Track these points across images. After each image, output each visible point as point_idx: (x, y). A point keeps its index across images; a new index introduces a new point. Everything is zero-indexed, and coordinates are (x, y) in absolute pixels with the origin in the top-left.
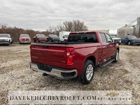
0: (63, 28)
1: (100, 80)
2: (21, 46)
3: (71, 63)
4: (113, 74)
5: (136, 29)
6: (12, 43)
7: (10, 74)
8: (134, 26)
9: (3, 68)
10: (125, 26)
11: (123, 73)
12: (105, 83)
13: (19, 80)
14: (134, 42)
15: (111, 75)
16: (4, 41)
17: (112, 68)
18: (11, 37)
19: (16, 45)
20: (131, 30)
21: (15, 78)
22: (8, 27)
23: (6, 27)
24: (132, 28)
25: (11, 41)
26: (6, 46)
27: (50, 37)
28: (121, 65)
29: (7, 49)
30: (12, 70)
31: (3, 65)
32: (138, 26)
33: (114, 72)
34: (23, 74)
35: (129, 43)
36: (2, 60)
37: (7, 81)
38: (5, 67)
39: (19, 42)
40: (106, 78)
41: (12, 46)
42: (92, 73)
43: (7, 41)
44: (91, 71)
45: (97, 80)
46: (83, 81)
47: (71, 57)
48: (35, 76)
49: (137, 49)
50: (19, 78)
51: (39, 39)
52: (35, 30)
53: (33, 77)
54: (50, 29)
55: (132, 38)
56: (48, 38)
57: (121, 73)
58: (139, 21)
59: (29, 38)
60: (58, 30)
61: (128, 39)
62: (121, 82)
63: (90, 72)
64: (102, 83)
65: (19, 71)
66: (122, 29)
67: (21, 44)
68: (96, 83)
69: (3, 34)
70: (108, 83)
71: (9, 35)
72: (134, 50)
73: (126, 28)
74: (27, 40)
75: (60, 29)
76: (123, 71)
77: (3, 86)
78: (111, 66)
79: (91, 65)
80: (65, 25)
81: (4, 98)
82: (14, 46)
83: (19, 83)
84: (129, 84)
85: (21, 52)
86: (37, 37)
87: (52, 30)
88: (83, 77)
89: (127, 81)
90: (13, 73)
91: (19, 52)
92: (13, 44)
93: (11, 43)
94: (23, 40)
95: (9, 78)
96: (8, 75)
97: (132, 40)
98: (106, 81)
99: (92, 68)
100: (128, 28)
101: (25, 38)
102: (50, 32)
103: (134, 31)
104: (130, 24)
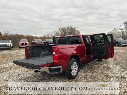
0: (58, 33)
1: (84, 76)
2: (21, 50)
3: (57, 60)
4: (97, 70)
5: (124, 32)
6: (13, 47)
7: (9, 73)
8: (122, 30)
9: (3, 68)
10: (114, 30)
11: (105, 70)
12: (88, 78)
13: (16, 77)
14: (121, 43)
15: (95, 71)
16: (5, 46)
17: (97, 65)
18: (12, 42)
19: (16, 49)
20: (119, 33)
21: (13, 76)
22: (10, 34)
23: (8, 34)
24: (121, 31)
25: (12, 46)
26: (8, 50)
27: (46, 41)
28: (105, 63)
29: (8, 52)
30: (11, 70)
31: (4, 66)
32: (126, 29)
33: (98, 69)
34: (19, 72)
35: (117, 44)
36: (3, 62)
37: (5, 78)
38: (5, 67)
39: (19, 47)
40: (89, 74)
41: (13, 50)
42: (77, 70)
43: (9, 46)
44: (76, 67)
45: (82, 76)
46: (69, 76)
47: (56, 55)
48: (29, 74)
49: (123, 49)
50: (15, 76)
51: (36, 43)
52: (34, 36)
53: (28, 74)
54: (47, 34)
55: (119, 40)
56: (44, 42)
57: (104, 70)
58: (126, 25)
59: (27, 42)
60: (54, 35)
61: (116, 41)
62: (102, 76)
63: (75, 69)
64: (85, 78)
65: (17, 70)
66: (111, 32)
67: (20, 48)
68: (81, 78)
69: (5, 39)
70: (91, 78)
71: (11, 41)
72: (120, 51)
73: (115, 32)
74: (26, 44)
75: (55, 34)
76: (106, 68)
77: (2, 82)
78: (96, 64)
79: (76, 63)
80: (60, 30)
81: (2, 91)
82: (14, 50)
83: (16, 79)
84: (109, 78)
85: (20, 55)
86: (34, 42)
87: (49, 36)
88: (68, 73)
89: (107, 76)
90: (11, 72)
91: (18, 55)
92: (13, 49)
93: (11, 48)
94: (23, 44)
95: (7, 76)
96: (6, 73)
97: (119, 42)
98: (89, 77)
99: (77, 65)
100: (117, 32)
101: (24, 43)
102: (47, 37)
103: (123, 34)
104: (119, 27)
